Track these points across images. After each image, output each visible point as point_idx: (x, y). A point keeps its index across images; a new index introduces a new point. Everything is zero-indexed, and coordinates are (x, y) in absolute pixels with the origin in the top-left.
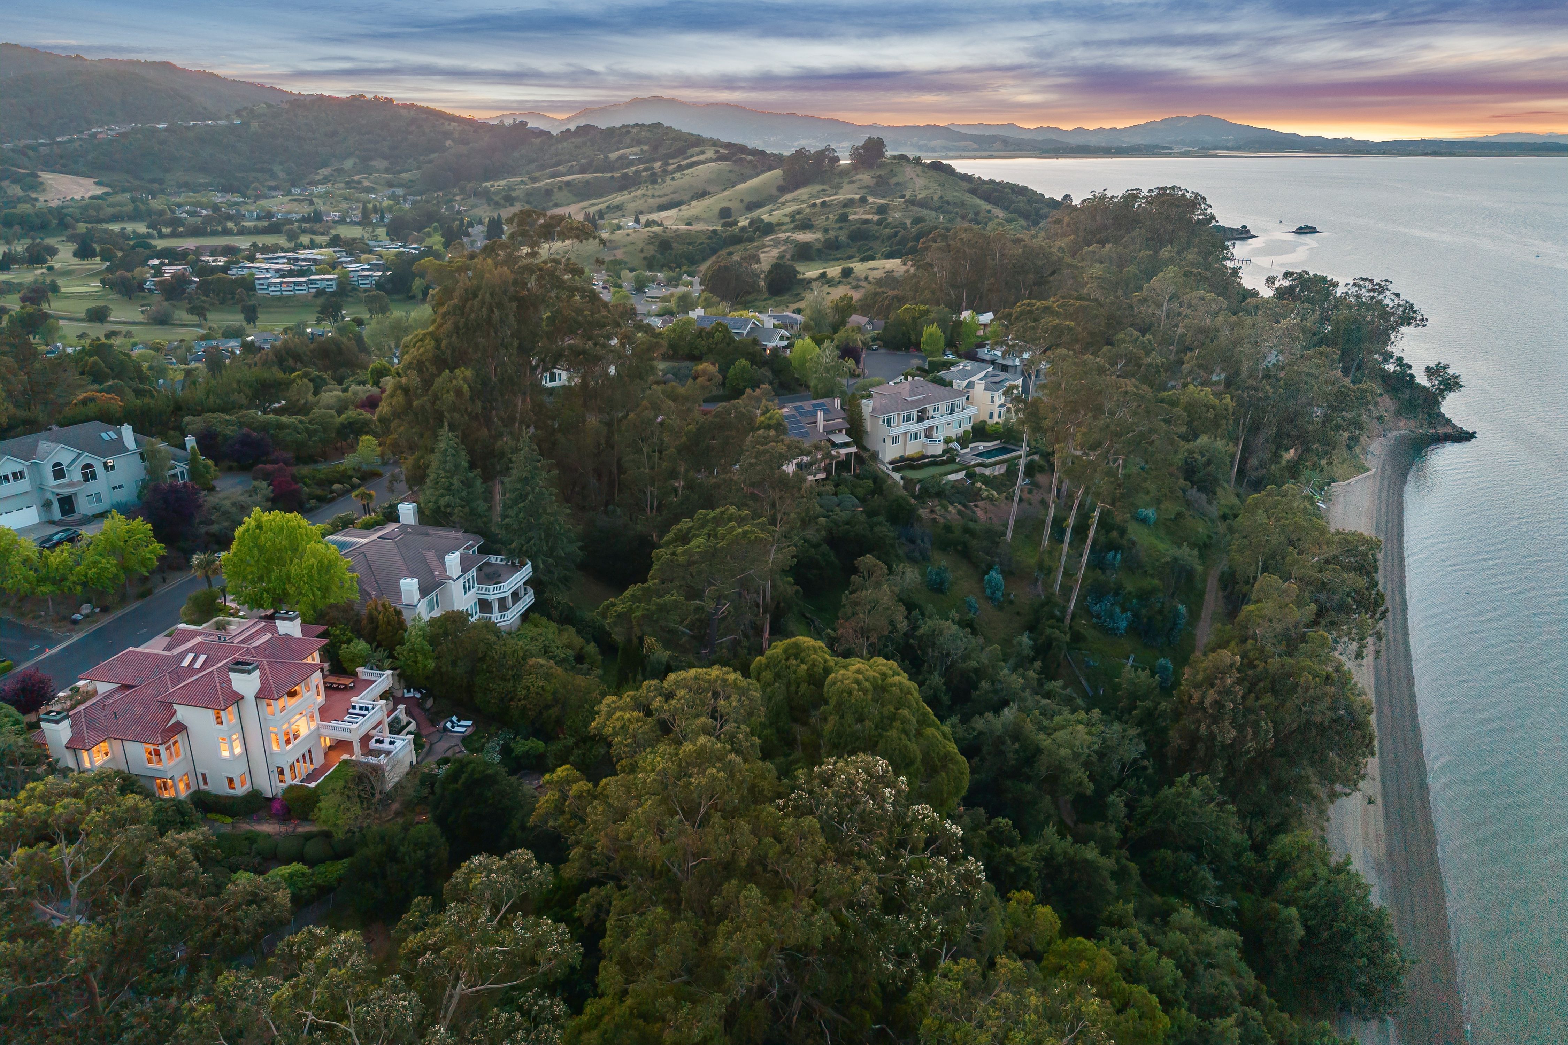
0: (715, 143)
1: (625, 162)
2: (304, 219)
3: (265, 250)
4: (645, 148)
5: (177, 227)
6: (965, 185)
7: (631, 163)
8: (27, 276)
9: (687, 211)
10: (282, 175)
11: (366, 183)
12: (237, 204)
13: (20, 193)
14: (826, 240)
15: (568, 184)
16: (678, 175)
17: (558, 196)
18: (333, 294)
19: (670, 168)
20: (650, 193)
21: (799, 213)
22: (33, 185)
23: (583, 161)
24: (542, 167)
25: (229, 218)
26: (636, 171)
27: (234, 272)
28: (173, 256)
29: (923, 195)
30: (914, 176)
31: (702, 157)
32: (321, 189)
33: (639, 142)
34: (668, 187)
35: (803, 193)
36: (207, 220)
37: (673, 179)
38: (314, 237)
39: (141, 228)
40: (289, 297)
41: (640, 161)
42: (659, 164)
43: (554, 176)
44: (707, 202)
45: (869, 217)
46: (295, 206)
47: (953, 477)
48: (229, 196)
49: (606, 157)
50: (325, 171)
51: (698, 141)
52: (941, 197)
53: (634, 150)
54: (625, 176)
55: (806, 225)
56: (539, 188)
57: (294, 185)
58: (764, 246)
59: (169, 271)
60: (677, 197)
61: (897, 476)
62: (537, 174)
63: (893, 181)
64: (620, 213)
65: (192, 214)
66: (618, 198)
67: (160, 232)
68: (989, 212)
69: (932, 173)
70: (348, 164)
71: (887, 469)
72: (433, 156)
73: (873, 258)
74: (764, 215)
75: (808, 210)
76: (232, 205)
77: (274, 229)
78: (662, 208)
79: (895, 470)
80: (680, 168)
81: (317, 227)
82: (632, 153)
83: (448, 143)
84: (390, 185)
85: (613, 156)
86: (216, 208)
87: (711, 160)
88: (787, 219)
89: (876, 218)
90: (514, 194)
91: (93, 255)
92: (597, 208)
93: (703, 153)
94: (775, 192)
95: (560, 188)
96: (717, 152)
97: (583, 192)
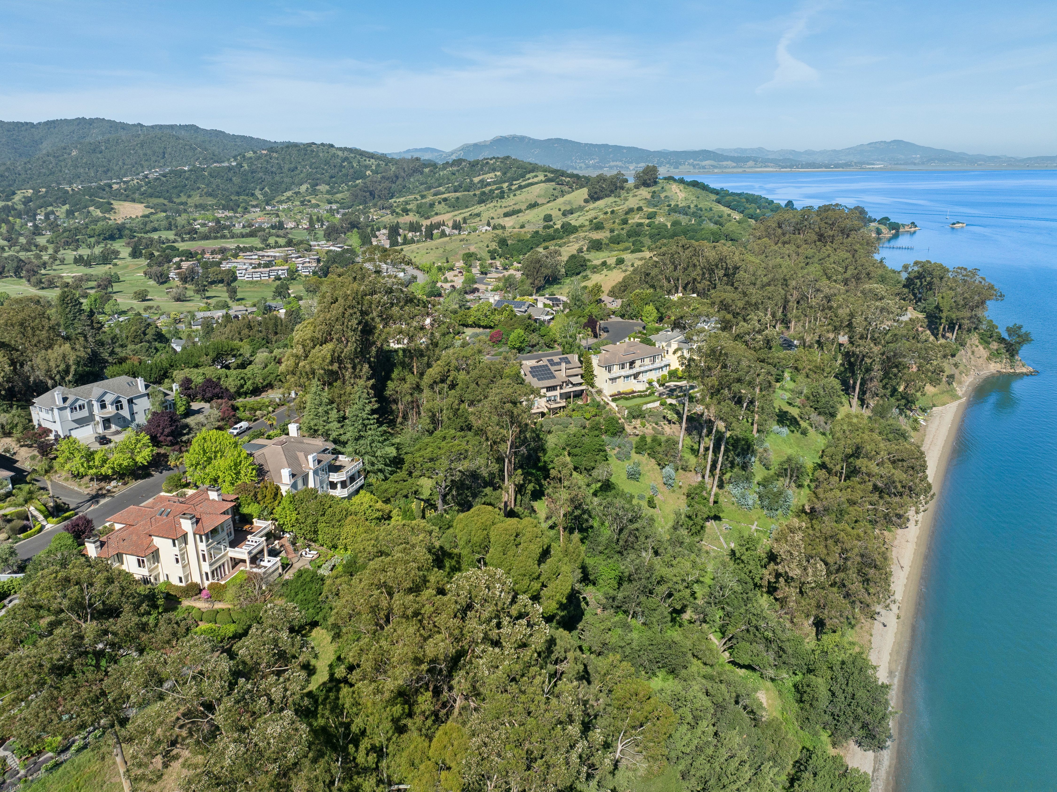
0: (545, 170)
1: (483, 183)
2: (273, 227)
3: (244, 250)
4: (498, 174)
5: (193, 234)
6: (714, 197)
7: (489, 184)
8: (100, 270)
9: (522, 218)
10: (260, 197)
11: (313, 201)
12: (231, 218)
13: (101, 215)
14: (611, 237)
15: (445, 200)
16: (518, 192)
17: (438, 207)
18: (285, 279)
19: (513, 188)
20: (499, 205)
21: (596, 218)
22: (109, 209)
23: (456, 184)
24: (429, 188)
25: (226, 227)
26: (491, 190)
27: (225, 266)
28: (190, 255)
29: (684, 204)
30: (678, 191)
31: (536, 180)
32: (285, 206)
33: (494, 170)
34: (510, 202)
35: (601, 203)
36: (212, 230)
37: (515, 195)
38: (277, 239)
39: (170, 235)
40: (257, 281)
41: (495, 183)
42: (507, 184)
43: (435, 195)
44: (536, 211)
45: (642, 221)
46: (266, 218)
47: (650, 406)
48: (227, 213)
49: (472, 181)
50: (289, 194)
51: (534, 168)
52: (696, 206)
53: (492, 175)
54: (483, 193)
55: (598, 227)
56: (426, 203)
57: (268, 204)
58: (570, 242)
59: (185, 265)
60: (517, 207)
61: (613, 405)
62: (425, 193)
63: (662, 195)
64: (478, 219)
65: (203, 225)
66: (477, 209)
67: (183, 238)
68: (729, 215)
69: (691, 188)
70: (303, 188)
71: (608, 400)
72: (357, 182)
73: (641, 251)
74: (574, 220)
75: (602, 216)
76: (228, 218)
77: (252, 234)
78: (506, 215)
79: (613, 400)
80: (520, 187)
81: (281, 232)
82: (489, 177)
83: (368, 173)
84: (330, 203)
85: (476, 180)
86: (218, 221)
87: (542, 182)
88: (587, 223)
89: (647, 221)
90: (408, 207)
91: (141, 255)
92: (463, 216)
93: (536, 176)
94: (583, 204)
95: (440, 203)
96: (546, 176)
97: (455, 205)
